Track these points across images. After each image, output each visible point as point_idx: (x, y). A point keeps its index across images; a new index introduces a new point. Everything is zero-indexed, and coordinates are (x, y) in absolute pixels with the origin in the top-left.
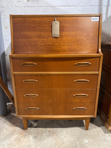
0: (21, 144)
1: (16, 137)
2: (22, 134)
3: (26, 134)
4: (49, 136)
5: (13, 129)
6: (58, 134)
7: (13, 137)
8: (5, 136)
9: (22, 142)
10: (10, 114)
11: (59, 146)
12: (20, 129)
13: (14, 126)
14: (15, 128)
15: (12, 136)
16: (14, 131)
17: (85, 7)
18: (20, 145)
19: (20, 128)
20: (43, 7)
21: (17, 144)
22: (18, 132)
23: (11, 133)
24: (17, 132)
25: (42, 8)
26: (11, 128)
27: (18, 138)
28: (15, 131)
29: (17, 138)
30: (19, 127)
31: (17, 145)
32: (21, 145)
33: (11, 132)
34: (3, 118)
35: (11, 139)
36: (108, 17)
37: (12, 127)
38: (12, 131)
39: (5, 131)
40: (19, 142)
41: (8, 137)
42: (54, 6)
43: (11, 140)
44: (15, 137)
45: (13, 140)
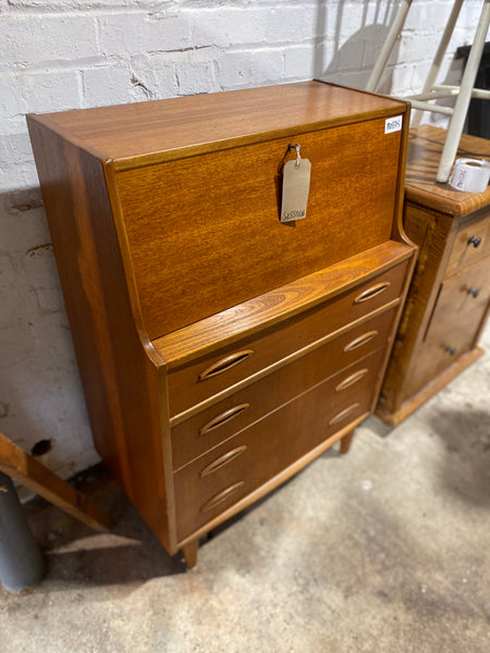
0: (227, 620)
1: (188, 612)
2: (192, 589)
3: (206, 580)
4: (275, 536)
5: (147, 598)
6: (290, 512)
7: (179, 622)
8: (146, 640)
9: (225, 611)
10: (55, 555)
11: (325, 544)
12: (169, 580)
13: (137, 587)
14: (148, 589)
15: (170, 618)
16: (156, 598)
17: (277, 7)
18: (228, 623)
19: (163, 575)
20: (105, 6)
21: (219, 626)
22: (174, 591)
23: (155, 613)
24: (169, 596)
25: (98, 13)
26: (130, 599)
27: (199, 611)
28: (159, 596)
29: (192, 612)
30: (157, 575)
31: (221, 632)
32: (232, 621)
33: (151, 613)
34: (48, 591)
35: (180, 630)
36: (340, 46)
37: (133, 594)
38: (152, 606)
39: (125, 625)
40: (214, 616)
41: (160, 634)
42: (160, 4)
43: (181, 633)
44: (183, 614)
45: (188, 628)
